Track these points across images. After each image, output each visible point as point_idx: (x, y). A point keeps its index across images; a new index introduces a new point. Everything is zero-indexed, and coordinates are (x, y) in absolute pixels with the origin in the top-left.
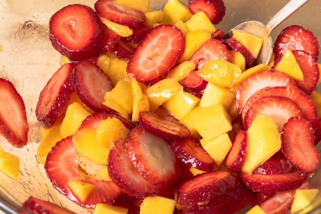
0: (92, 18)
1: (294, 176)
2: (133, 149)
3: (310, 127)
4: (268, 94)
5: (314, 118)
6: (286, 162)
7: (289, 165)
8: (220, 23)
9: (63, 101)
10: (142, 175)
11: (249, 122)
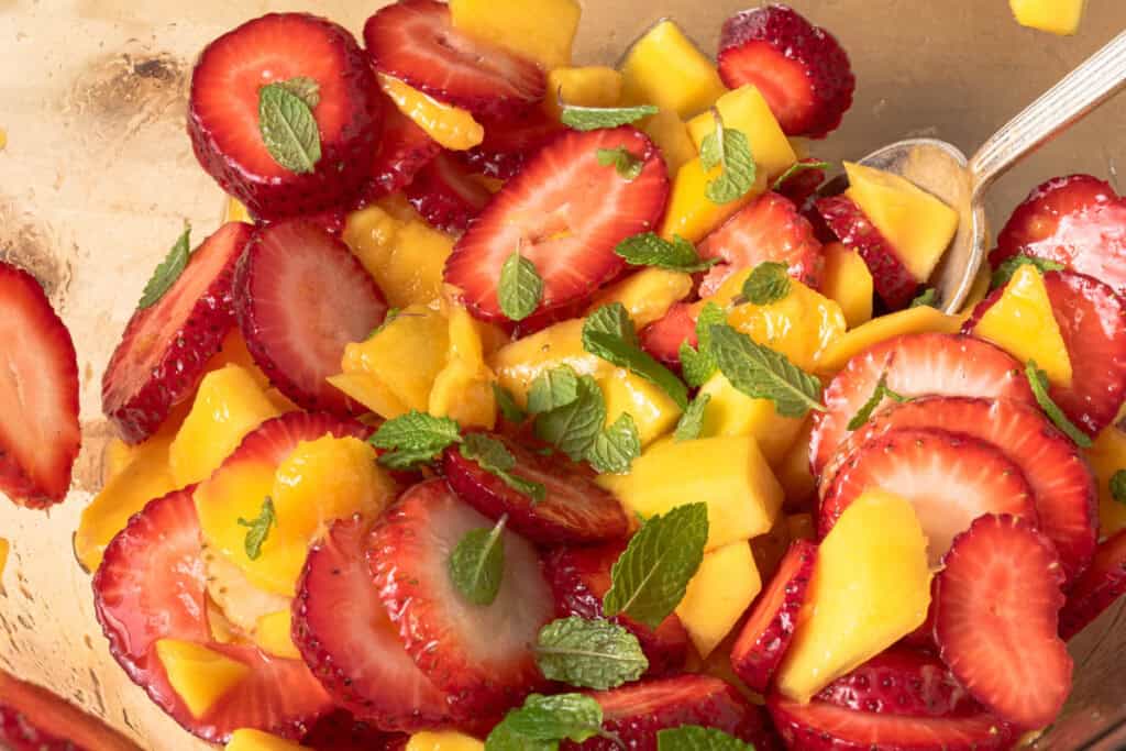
0: (344, 69)
1: (962, 731)
2: (393, 555)
3: (1052, 558)
4: (923, 418)
5: (1080, 528)
6: (942, 675)
7: (951, 689)
8: (831, 134)
9: (196, 354)
10: (409, 650)
11: (832, 513)
